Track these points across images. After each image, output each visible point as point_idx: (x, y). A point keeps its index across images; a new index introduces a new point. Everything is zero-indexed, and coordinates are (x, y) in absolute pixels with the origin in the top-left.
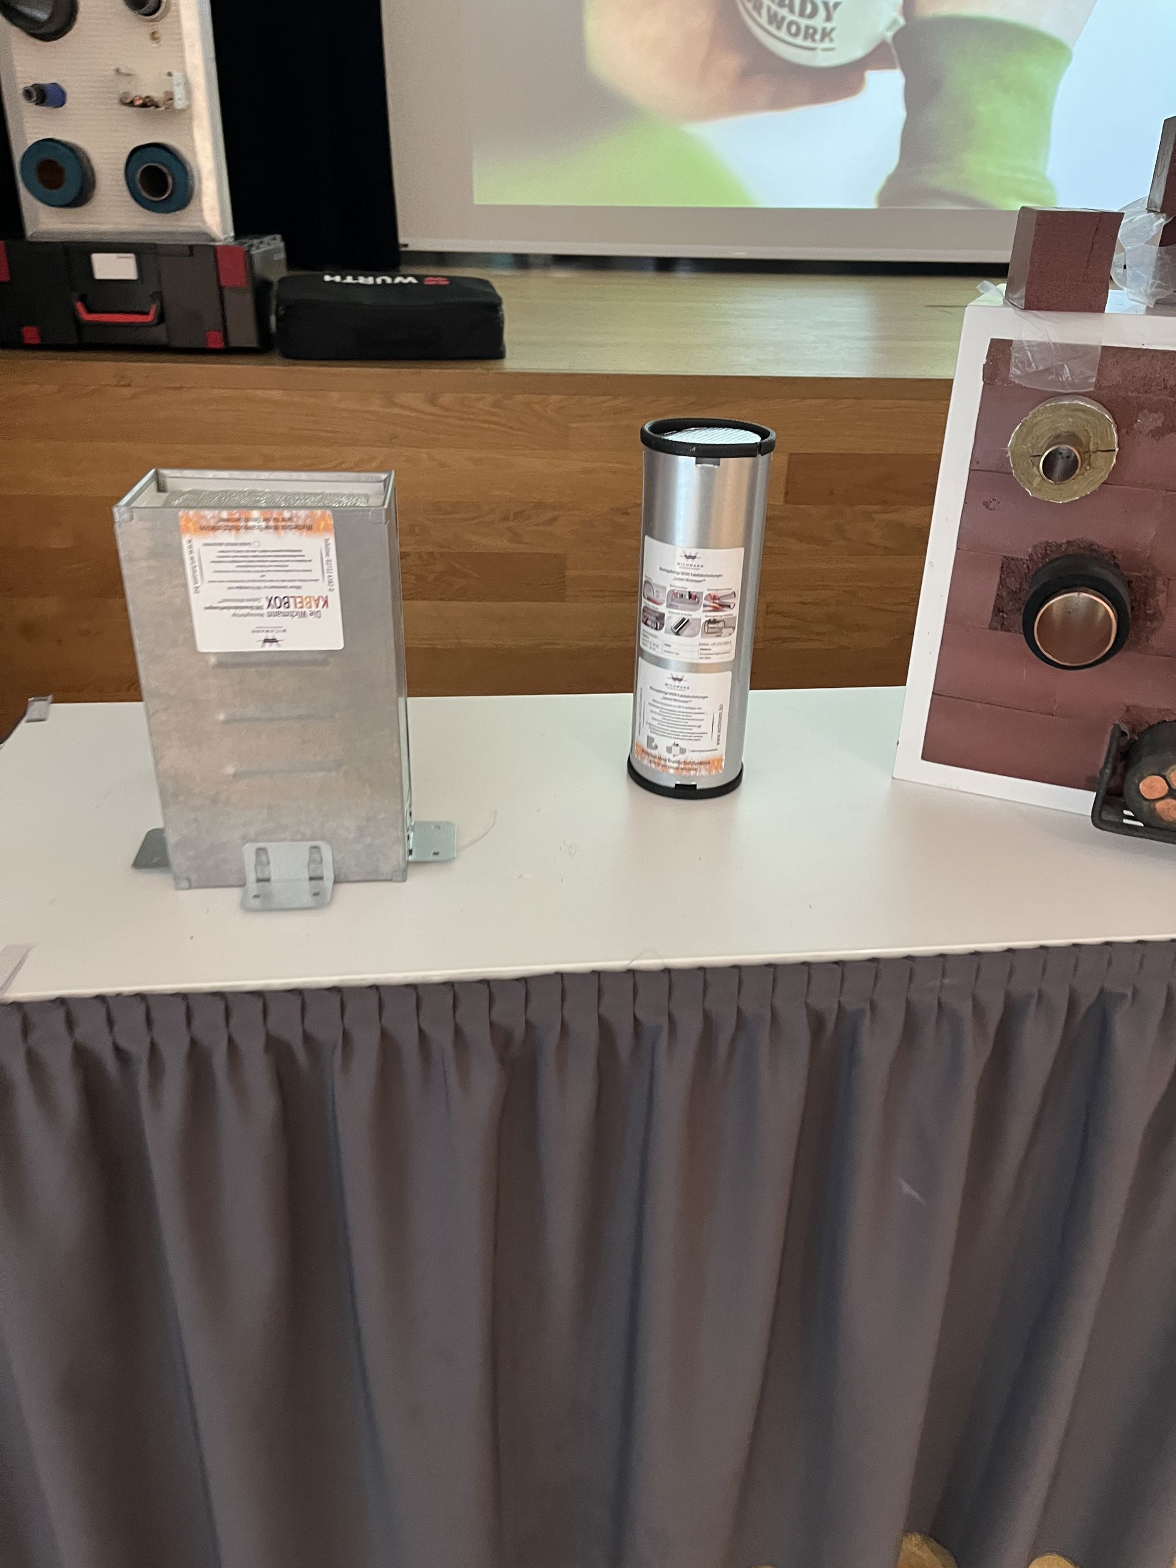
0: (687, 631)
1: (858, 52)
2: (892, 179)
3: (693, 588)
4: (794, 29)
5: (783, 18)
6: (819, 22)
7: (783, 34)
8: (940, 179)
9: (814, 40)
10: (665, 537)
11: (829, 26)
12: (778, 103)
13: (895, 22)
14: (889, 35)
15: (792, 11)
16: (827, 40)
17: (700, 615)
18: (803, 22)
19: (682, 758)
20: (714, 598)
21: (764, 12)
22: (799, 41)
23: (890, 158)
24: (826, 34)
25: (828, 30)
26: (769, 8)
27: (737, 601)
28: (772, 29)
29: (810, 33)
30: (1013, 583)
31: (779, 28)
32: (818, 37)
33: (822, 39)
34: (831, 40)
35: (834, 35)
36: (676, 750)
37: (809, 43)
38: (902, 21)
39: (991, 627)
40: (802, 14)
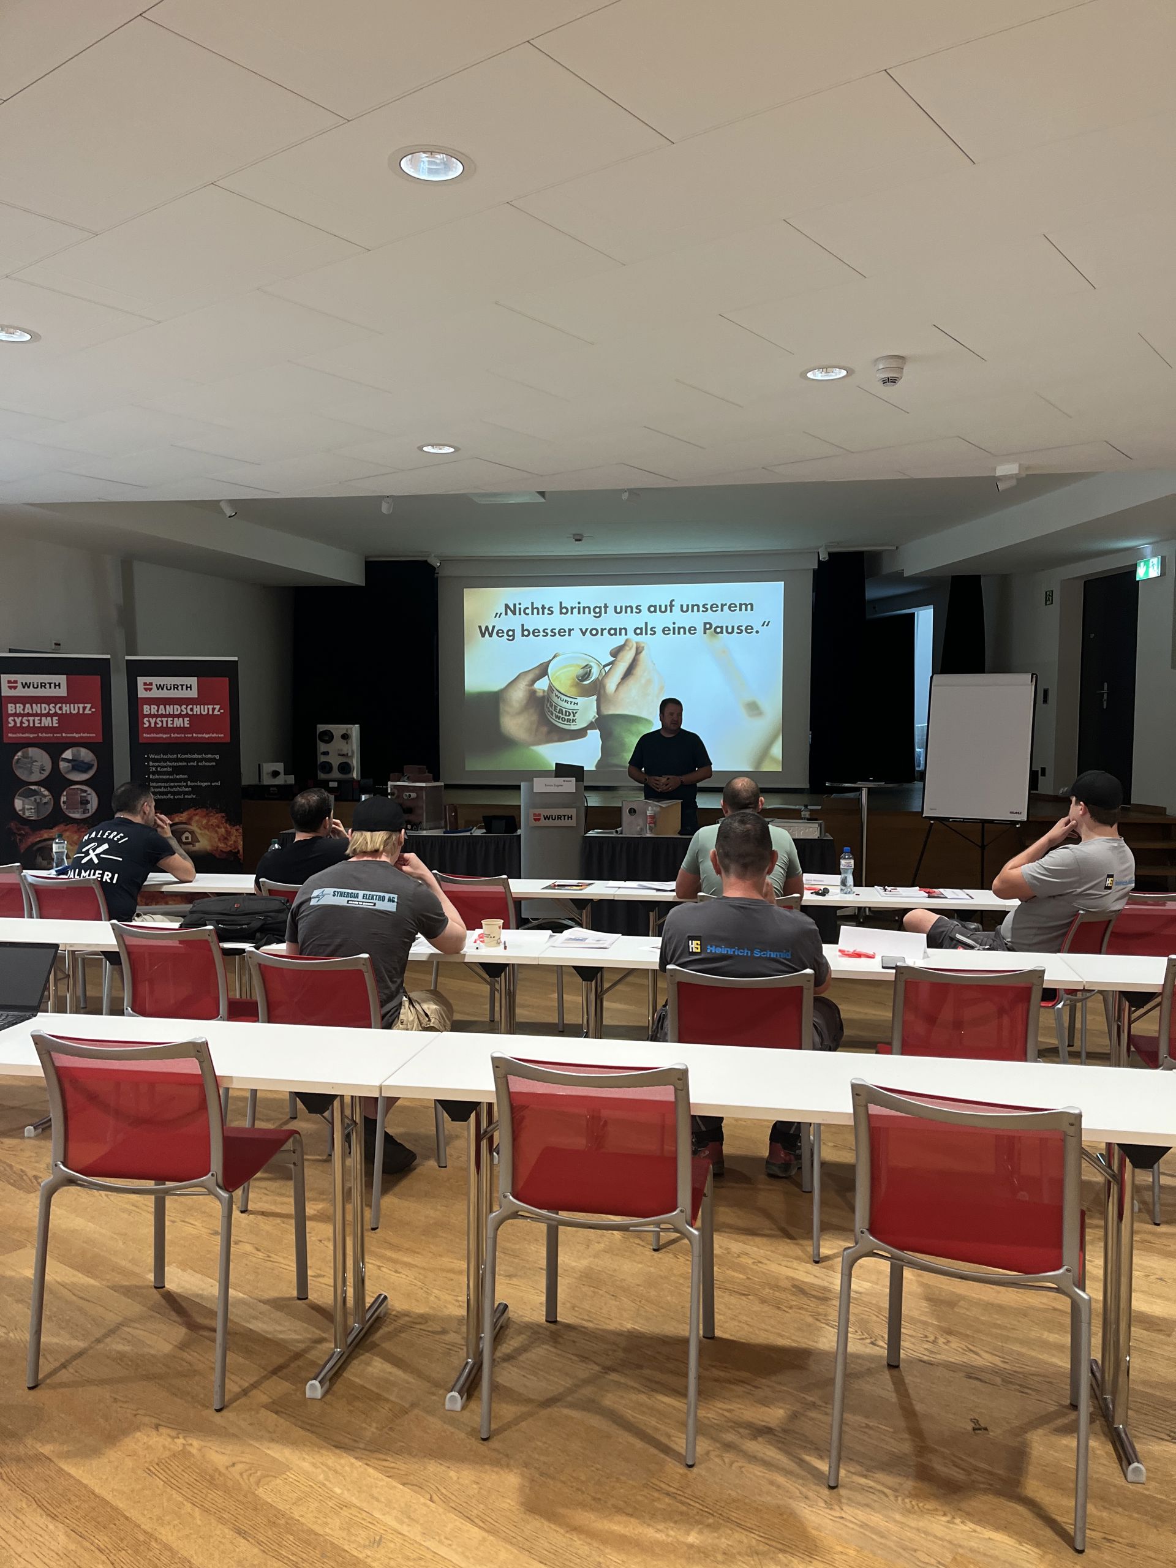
2: (600, 760)
4: (564, 719)
6: (571, 717)
7: (560, 721)
8: (614, 761)
11: (575, 718)
12: (560, 740)
14: (594, 720)
15: (563, 714)
18: (566, 718)
22: (566, 723)
29: (569, 720)
38: (597, 716)
40: (566, 715)
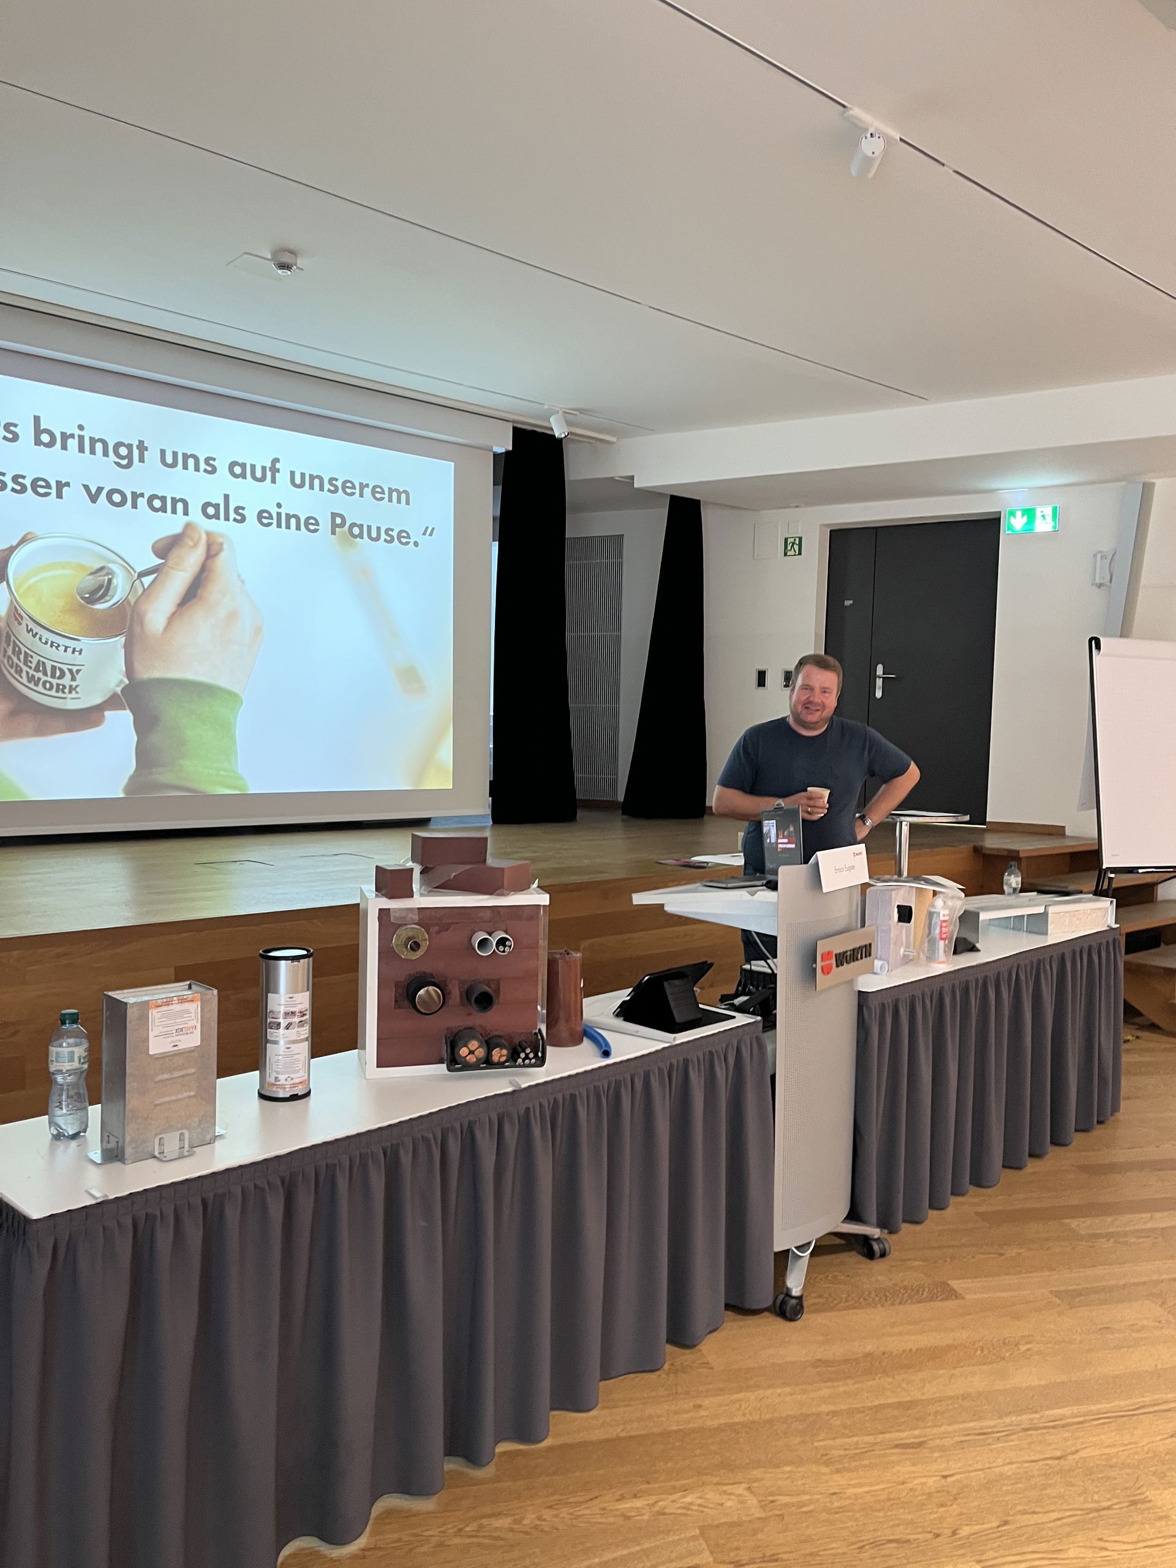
0: (291, 1027)
1: (98, 700)
2: (132, 778)
3: (293, 1009)
4: (48, 685)
5: (39, 679)
6: (66, 681)
7: (40, 688)
8: (165, 776)
9: (63, 692)
10: (276, 991)
11: (74, 684)
13: (121, 681)
14: (119, 690)
15: (45, 674)
16: (74, 692)
17: (296, 1020)
18: (55, 682)
19: (291, 1082)
20: (301, 1012)
21: (24, 674)
23: (131, 766)
24: (71, 689)
25: (74, 687)
26: (27, 673)
27: (308, 1012)
28: (32, 685)
29: (60, 688)
30: (400, 990)
31: (37, 684)
32: (67, 691)
33: (70, 692)
34: (77, 693)
35: (78, 689)
36: (289, 1079)
37: (60, 694)
38: (127, 681)
39: (395, 1008)
40: (53, 676)
